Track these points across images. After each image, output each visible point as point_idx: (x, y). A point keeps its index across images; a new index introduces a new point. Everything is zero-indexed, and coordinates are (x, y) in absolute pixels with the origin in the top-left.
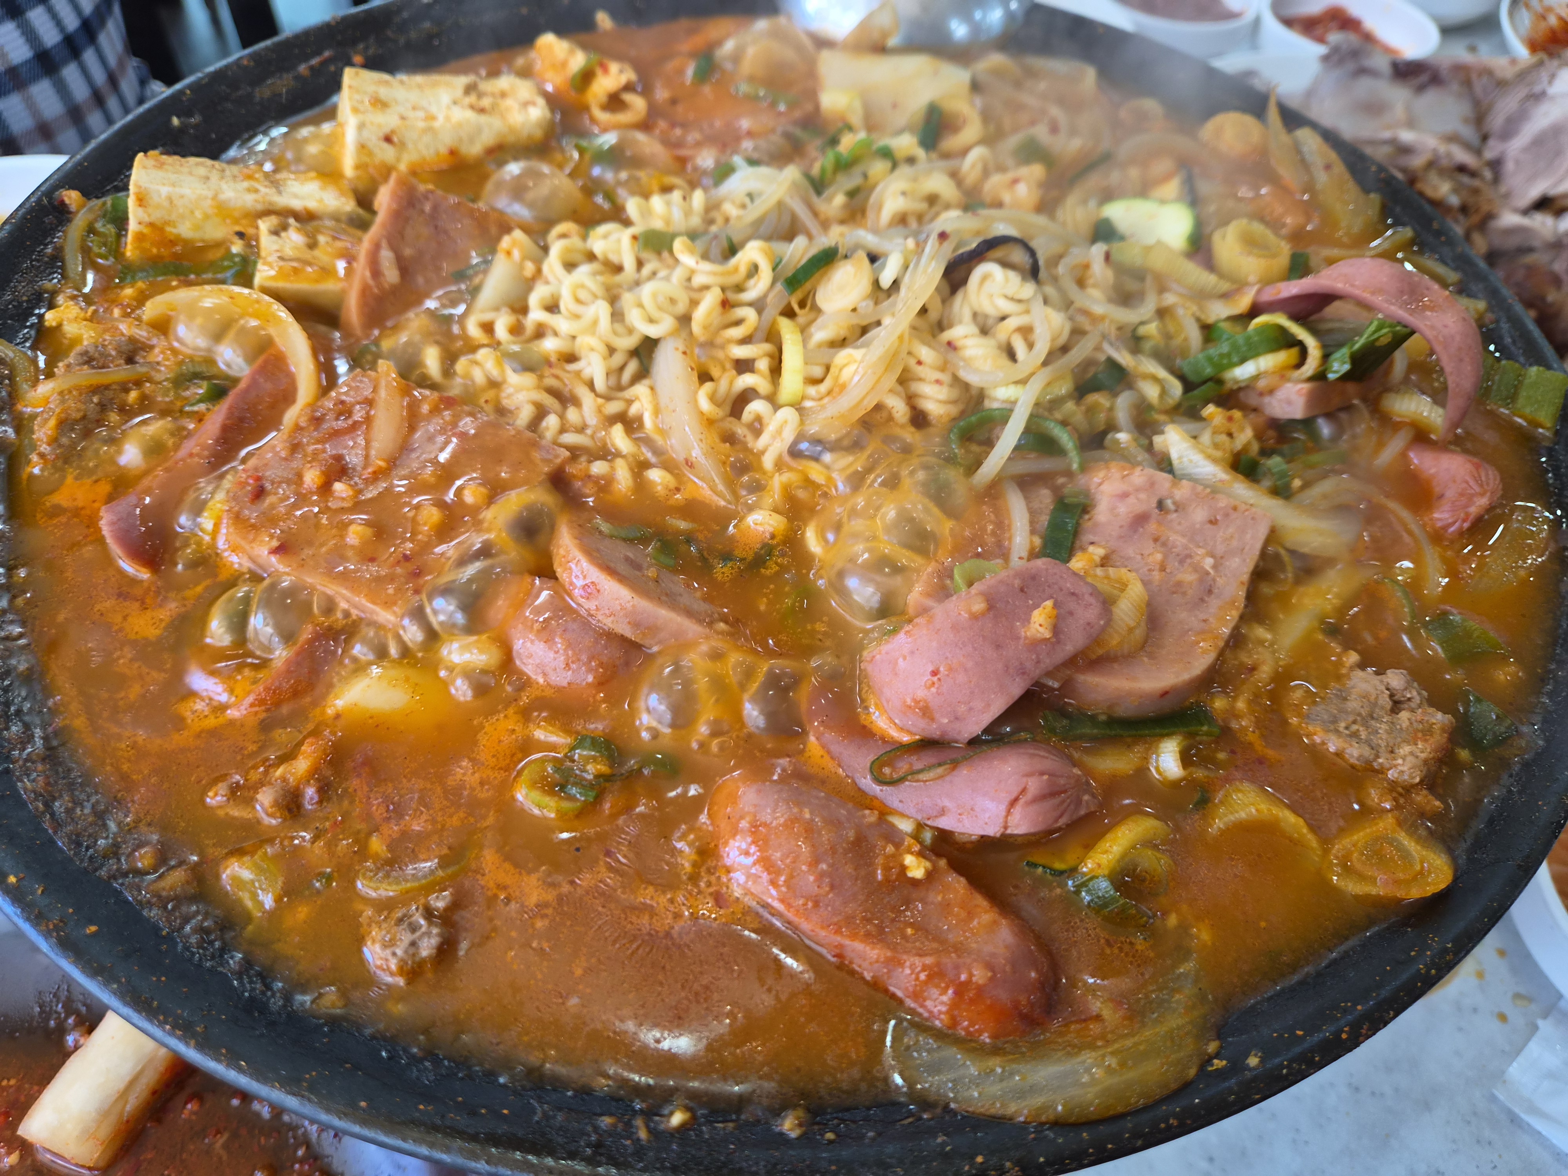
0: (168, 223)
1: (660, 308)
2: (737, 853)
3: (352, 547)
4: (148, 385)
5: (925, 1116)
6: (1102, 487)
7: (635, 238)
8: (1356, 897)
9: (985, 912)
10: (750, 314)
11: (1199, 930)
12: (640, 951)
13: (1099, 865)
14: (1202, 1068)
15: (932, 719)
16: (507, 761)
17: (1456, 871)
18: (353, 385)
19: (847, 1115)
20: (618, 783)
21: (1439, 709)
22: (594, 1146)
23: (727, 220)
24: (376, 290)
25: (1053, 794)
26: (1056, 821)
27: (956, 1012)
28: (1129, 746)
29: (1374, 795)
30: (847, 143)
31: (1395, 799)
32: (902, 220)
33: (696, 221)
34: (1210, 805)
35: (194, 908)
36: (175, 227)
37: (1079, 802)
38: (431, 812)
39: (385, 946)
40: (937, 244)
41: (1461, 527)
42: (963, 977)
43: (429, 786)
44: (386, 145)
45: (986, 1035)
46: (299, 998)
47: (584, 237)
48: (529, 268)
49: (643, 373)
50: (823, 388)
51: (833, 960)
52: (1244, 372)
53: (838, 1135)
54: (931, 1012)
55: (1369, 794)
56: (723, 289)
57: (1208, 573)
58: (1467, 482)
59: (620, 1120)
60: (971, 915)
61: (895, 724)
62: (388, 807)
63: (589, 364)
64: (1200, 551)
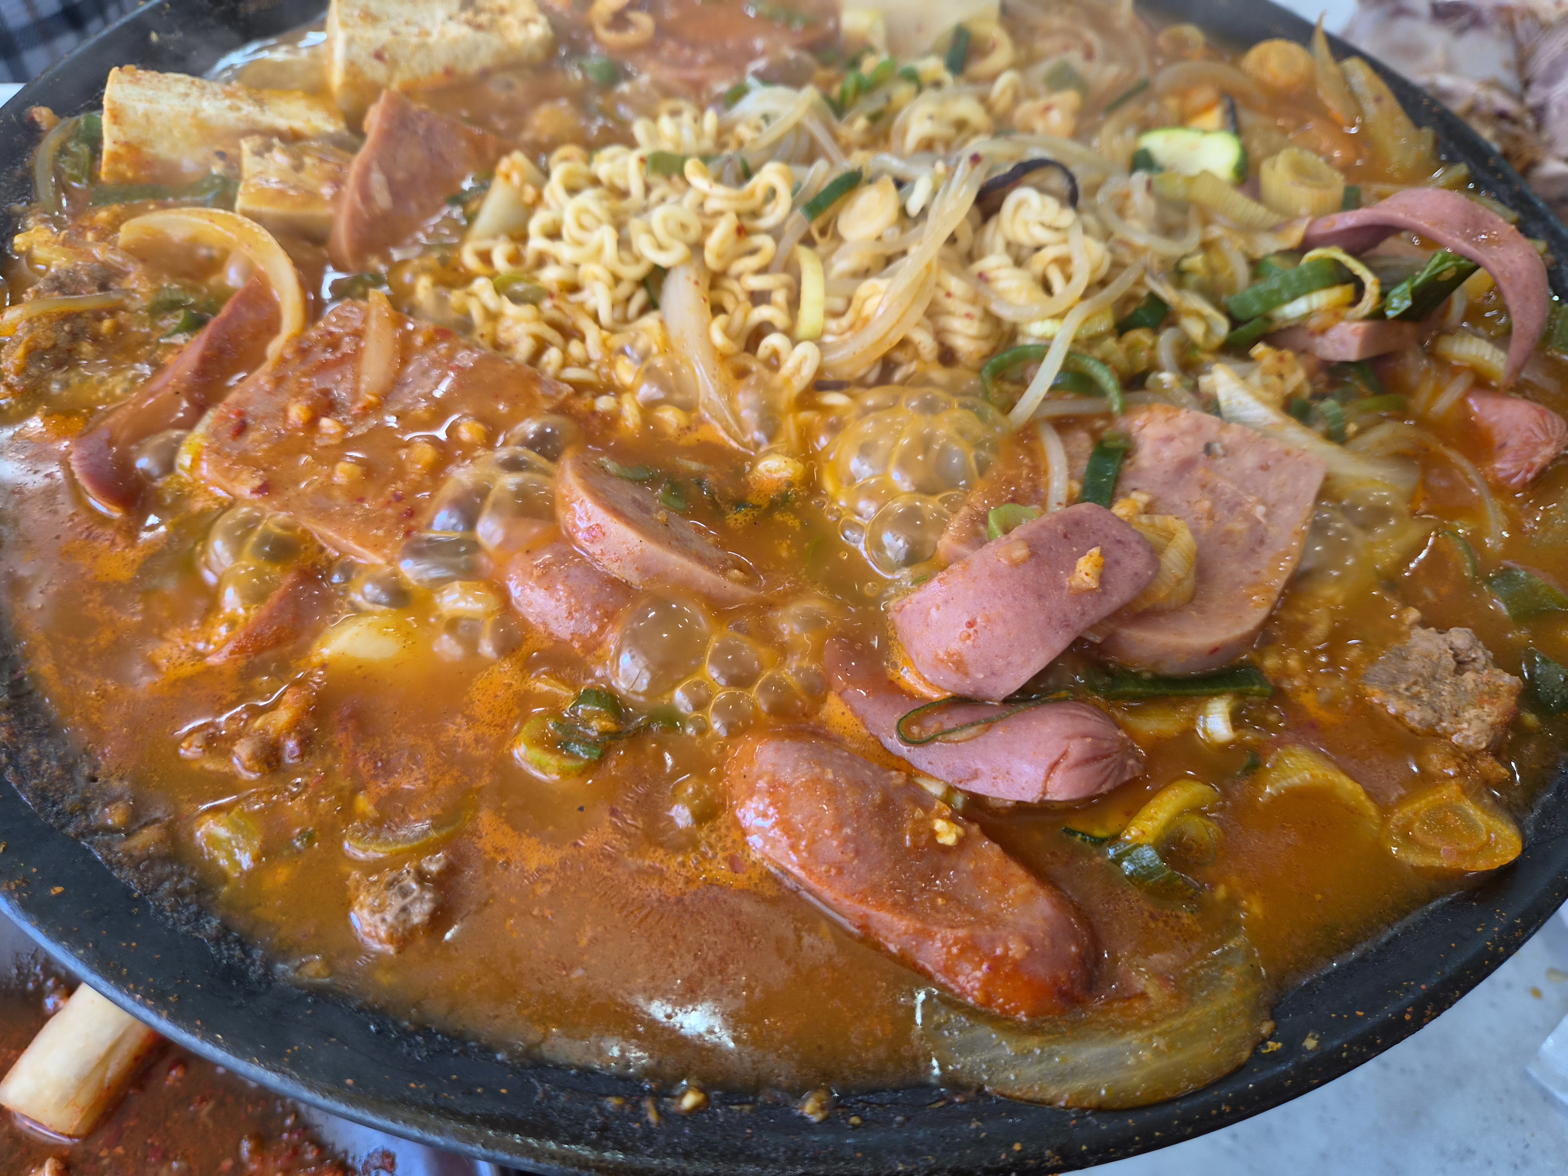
0: (144, 142)
1: (671, 235)
2: (754, 815)
3: (340, 486)
4: (123, 313)
5: (957, 1100)
6: (1146, 431)
7: (642, 160)
8: (1417, 870)
9: (1022, 882)
10: (765, 242)
11: (1250, 903)
12: (649, 920)
13: (1143, 833)
14: (1255, 1050)
15: (966, 674)
16: (504, 717)
17: (1524, 841)
18: (342, 314)
19: (873, 1098)
20: (624, 740)
21: (1506, 671)
22: (599, 1130)
23: (741, 144)
24: (366, 216)
25: (1094, 759)
26: (1100, 786)
27: (990, 989)
28: (1175, 707)
29: (1435, 760)
30: (869, 65)
31: (1459, 765)
32: (928, 146)
33: (707, 144)
34: (1260, 769)
35: (168, 869)
36: (153, 147)
37: (1123, 767)
38: (423, 770)
39: (373, 912)
40: (968, 167)
41: (1525, 478)
42: (999, 951)
43: (420, 742)
44: (376, 63)
45: (1023, 1013)
46: (280, 966)
47: (589, 161)
48: (530, 193)
49: (652, 305)
50: (845, 321)
51: (856, 931)
52: (1295, 309)
53: (863, 1120)
54: (963, 988)
55: (1430, 760)
56: (739, 215)
57: (1259, 522)
58: (1532, 431)
59: (627, 1101)
60: (1006, 885)
61: (925, 680)
62: (376, 763)
63: (594, 294)
64: (1251, 499)
